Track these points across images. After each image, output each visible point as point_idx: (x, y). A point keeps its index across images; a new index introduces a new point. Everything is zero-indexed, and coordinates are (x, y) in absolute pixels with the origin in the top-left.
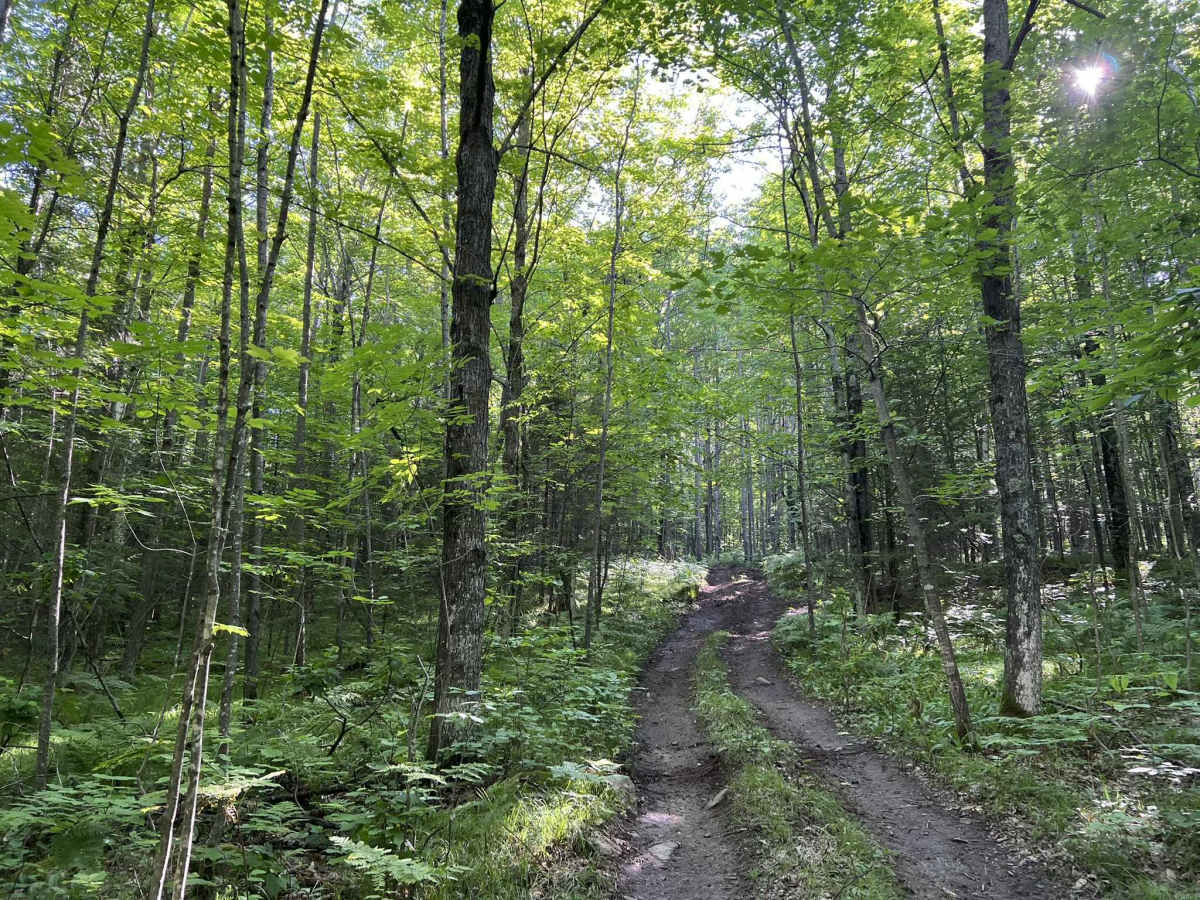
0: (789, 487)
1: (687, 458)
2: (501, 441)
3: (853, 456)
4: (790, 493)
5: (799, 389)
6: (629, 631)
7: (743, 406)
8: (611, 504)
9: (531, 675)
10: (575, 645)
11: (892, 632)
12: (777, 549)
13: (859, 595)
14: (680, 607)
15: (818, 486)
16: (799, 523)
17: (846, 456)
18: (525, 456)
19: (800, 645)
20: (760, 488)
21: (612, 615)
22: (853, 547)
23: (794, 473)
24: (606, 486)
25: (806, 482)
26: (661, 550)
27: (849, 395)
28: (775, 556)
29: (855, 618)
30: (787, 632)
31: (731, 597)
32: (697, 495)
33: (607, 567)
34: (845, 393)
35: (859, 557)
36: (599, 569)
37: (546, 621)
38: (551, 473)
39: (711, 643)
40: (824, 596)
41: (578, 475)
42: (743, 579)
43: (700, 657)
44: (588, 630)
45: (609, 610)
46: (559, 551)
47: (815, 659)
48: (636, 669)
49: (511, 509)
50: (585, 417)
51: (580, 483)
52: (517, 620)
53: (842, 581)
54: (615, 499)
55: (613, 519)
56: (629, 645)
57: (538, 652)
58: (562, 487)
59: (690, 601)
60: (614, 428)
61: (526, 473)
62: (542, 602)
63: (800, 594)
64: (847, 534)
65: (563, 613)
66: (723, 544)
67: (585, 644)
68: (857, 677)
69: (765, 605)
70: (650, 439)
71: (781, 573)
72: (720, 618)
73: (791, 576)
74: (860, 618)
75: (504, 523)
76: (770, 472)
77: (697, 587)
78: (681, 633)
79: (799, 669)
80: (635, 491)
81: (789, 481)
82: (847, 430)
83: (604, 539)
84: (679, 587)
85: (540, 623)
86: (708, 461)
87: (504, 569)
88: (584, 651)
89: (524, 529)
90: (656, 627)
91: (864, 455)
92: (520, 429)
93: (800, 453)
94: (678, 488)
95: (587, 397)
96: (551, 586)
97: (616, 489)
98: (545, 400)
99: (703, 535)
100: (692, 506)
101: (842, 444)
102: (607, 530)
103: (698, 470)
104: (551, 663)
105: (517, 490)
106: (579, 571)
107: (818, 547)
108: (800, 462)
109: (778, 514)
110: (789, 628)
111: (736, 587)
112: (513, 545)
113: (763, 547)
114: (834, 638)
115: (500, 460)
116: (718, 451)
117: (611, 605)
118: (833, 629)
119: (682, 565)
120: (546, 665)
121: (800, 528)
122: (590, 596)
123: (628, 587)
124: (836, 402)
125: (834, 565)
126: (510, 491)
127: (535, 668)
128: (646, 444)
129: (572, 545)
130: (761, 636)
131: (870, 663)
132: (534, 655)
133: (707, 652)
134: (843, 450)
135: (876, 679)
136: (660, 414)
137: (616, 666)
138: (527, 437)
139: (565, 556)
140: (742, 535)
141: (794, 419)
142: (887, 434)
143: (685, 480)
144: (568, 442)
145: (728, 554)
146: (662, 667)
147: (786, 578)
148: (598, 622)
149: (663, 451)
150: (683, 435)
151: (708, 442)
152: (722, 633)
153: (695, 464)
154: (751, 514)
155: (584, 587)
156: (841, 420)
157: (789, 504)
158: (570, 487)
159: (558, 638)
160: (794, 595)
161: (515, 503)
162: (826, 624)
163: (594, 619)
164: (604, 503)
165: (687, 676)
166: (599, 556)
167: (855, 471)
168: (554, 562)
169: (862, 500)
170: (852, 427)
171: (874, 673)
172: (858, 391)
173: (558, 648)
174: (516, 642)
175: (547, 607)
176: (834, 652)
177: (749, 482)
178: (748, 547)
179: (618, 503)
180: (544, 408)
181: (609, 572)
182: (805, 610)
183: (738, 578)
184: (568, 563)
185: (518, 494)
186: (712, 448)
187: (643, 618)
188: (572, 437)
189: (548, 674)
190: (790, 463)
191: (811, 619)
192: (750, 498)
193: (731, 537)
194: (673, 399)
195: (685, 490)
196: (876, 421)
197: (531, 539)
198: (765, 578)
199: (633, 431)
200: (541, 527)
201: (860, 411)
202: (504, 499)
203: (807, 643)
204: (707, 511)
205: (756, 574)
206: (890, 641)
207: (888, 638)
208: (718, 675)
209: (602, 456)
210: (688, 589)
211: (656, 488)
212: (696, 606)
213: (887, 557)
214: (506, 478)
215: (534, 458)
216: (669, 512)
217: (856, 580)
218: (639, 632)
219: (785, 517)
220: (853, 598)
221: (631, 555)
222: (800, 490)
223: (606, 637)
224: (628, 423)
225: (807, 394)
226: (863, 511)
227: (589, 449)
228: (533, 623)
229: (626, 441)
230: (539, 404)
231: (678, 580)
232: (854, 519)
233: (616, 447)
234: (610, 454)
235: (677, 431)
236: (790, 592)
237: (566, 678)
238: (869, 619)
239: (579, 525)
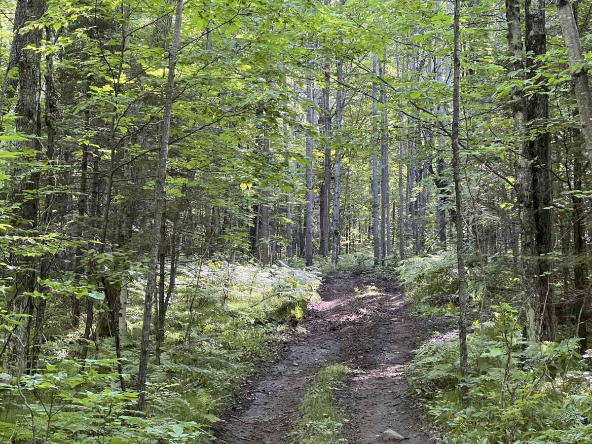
0: (441, 161)
1: (295, 115)
2: (14, 83)
3: (530, 116)
4: (441, 168)
5: (457, 17)
6: (203, 366)
7: (379, 40)
8: (180, 181)
9: (55, 429)
10: (124, 386)
11: (575, 367)
12: (420, 248)
13: (531, 314)
14: (280, 332)
15: (480, 160)
16: (452, 212)
17: (520, 116)
18: (51, 106)
19: (446, 384)
20: (399, 161)
21: (181, 342)
22: (526, 245)
23: (448, 140)
24: (174, 154)
25: (463, 154)
26: (253, 250)
27: (529, 27)
28: (417, 259)
29: (524, 347)
30: (429, 366)
31: (353, 317)
32: (308, 170)
33: (173, 273)
34: (523, 26)
35: (532, 259)
36: (162, 276)
37: (81, 352)
38: (91, 134)
39: (323, 381)
40: (483, 315)
41: (133, 136)
42: (371, 291)
43: (305, 400)
44: (143, 365)
45: (176, 336)
46: (102, 250)
47: (466, 403)
48: (214, 419)
49: (30, 187)
50: (143, 48)
51: (135, 149)
52: (37, 350)
53: (508, 295)
54: (189, 174)
55: (184, 204)
56: (204, 385)
57: (67, 396)
58: (107, 153)
59: (294, 323)
60: (186, 68)
61: (52, 132)
62: (76, 323)
63: (448, 311)
64: (518, 228)
65: (106, 340)
66: (344, 241)
67: (138, 384)
68: (524, 429)
69: (399, 327)
70: (240, 86)
71: (424, 283)
72: (336, 348)
73: (438, 287)
74: (532, 345)
75: (17, 206)
76: (412, 139)
77: (304, 303)
78: (281, 368)
79: (444, 418)
80: (217, 161)
81: (440, 151)
82: (523, 78)
83: (170, 232)
84: (278, 302)
85: (72, 355)
86: (325, 120)
87: (18, 275)
88: (135, 394)
89: (48, 216)
90: (243, 360)
91: (546, 115)
92: (43, 66)
93: (456, 110)
94: (281, 158)
95: (148, 21)
96: (90, 302)
97: (188, 160)
98: (82, 22)
99: (316, 229)
100: (299, 184)
101: (516, 99)
102: (175, 219)
103: (310, 132)
104: (86, 412)
105: (38, 158)
106: (131, 279)
107: (477, 247)
108: (455, 124)
109: (423, 198)
110: (431, 359)
111: (360, 303)
112: (31, 240)
113: (401, 246)
114: (495, 374)
115: (12, 112)
116: (341, 106)
117: (179, 328)
118: (494, 362)
119: (284, 271)
120: (76, 415)
121: (454, 219)
122: (147, 315)
123: (204, 303)
124: (510, 37)
125: (496, 272)
126: (27, 159)
127: (62, 419)
128: (236, 93)
129: (122, 240)
130: (391, 372)
131: (544, 409)
132: (60, 401)
133: (316, 393)
134: (516, 108)
135: (551, 432)
136: (256, 48)
137: (183, 415)
138: (55, 78)
139: (110, 256)
140: (372, 229)
141: (450, 61)
142: (579, 85)
143: (292, 147)
144: (118, 88)
145: (351, 256)
146: (251, 416)
147: (431, 289)
148: (159, 351)
149: (261, 103)
150: (289, 80)
151: (326, 92)
152: (336, 368)
153: (305, 123)
154: (385, 199)
155: (140, 303)
156: (518, 65)
157: (438, 184)
158: (121, 155)
159: (96, 375)
160: (441, 314)
161: (36, 176)
162: (484, 355)
163: (152, 347)
164: (171, 180)
165: (287, 427)
166: (162, 257)
167: (532, 138)
168: (93, 265)
169: (540, 180)
170: (530, 75)
171: (548, 422)
172: (542, 22)
173: (97, 389)
174: (33, 382)
175: (82, 331)
176: (493, 395)
177: (384, 150)
178: (380, 246)
179: (191, 178)
180: (80, 33)
181: (177, 280)
182: (454, 335)
183: (363, 290)
184: (115, 267)
185: (40, 164)
186: (332, 101)
187: (226, 346)
188: (123, 79)
189: (84, 428)
190: (441, 125)
191: (463, 348)
192: (385, 174)
193: (356, 232)
194: (278, 27)
195: (292, 161)
196: (564, 66)
197: (60, 230)
198: (402, 290)
199: (215, 74)
200: (76, 214)
201: (543, 51)
202: (17, 171)
203: (456, 380)
204: (322, 193)
205: (391, 286)
206: (572, 379)
207: (569, 375)
208: (329, 427)
209: (168, 109)
210: (291, 306)
211: (247, 158)
212: (301, 329)
213: (573, 261)
214: (21, 139)
215: (64, 110)
216: (267, 194)
217: (528, 293)
218: (217, 366)
219: (433, 203)
220: (523, 318)
221: (210, 256)
222: (455, 163)
223: (170, 373)
224: (207, 62)
225: (470, 24)
226: (541, 195)
227: (149, 99)
228: (62, 354)
229: (204, 88)
230: (72, 29)
231: (278, 291)
232: (528, 206)
233: (190, 97)
234: (180, 107)
235: (280, 75)
236: (436, 310)
237: (109, 433)
238: (544, 348)
239: (132, 211)
